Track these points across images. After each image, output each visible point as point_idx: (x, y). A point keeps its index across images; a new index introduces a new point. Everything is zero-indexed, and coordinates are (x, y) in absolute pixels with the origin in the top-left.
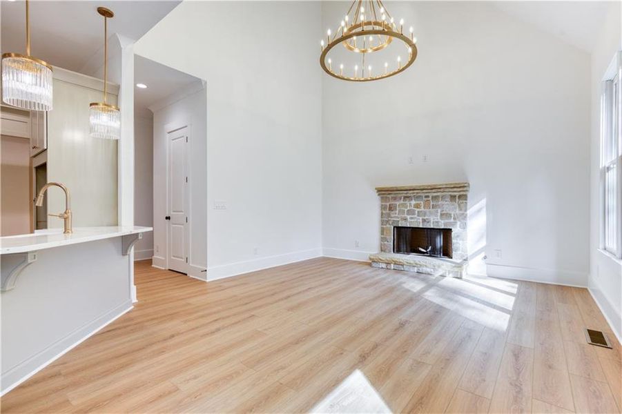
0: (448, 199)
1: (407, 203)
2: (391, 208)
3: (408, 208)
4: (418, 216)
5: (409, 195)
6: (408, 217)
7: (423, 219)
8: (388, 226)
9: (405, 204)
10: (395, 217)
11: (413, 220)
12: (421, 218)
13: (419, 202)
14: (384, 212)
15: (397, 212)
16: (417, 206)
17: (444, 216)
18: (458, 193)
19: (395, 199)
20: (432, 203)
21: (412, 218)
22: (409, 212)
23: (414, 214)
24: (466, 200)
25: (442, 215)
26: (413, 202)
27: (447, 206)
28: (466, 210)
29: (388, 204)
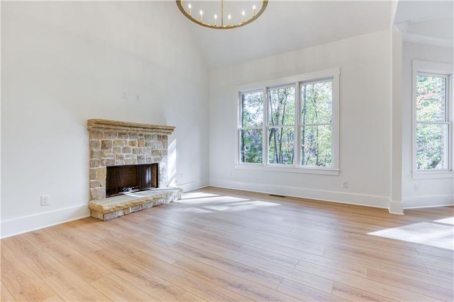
0: (156, 139)
1: (123, 140)
2: (104, 146)
3: (124, 146)
4: (134, 153)
5: (124, 131)
6: (124, 155)
7: (138, 156)
8: (101, 167)
9: (121, 141)
10: (108, 156)
11: (128, 158)
12: (136, 156)
13: (134, 140)
14: (95, 150)
15: (112, 150)
16: (133, 144)
17: (154, 153)
18: (162, 133)
19: (110, 135)
20: (145, 141)
21: (127, 156)
22: (125, 150)
23: (130, 152)
24: (167, 140)
25: (152, 152)
26: (128, 140)
27: (156, 144)
28: (167, 148)
29: (100, 141)
